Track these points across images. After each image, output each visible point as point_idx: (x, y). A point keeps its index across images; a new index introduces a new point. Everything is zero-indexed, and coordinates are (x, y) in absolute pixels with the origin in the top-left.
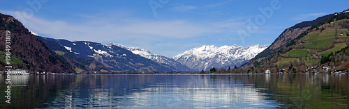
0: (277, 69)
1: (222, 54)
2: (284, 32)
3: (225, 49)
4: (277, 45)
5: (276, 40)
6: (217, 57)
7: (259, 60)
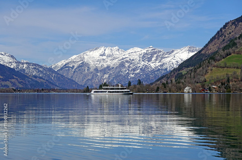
0: (203, 86)
1: (131, 62)
2: (225, 27)
3: (135, 53)
5: (212, 40)
6: (122, 65)
7: (184, 72)
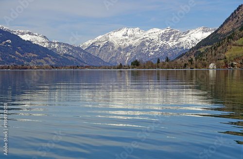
0: (226, 62)
1: (151, 41)
2: (238, 9)
3: (154, 34)
4: (228, 29)
5: (226, 21)
6: (143, 44)
7: (202, 50)
